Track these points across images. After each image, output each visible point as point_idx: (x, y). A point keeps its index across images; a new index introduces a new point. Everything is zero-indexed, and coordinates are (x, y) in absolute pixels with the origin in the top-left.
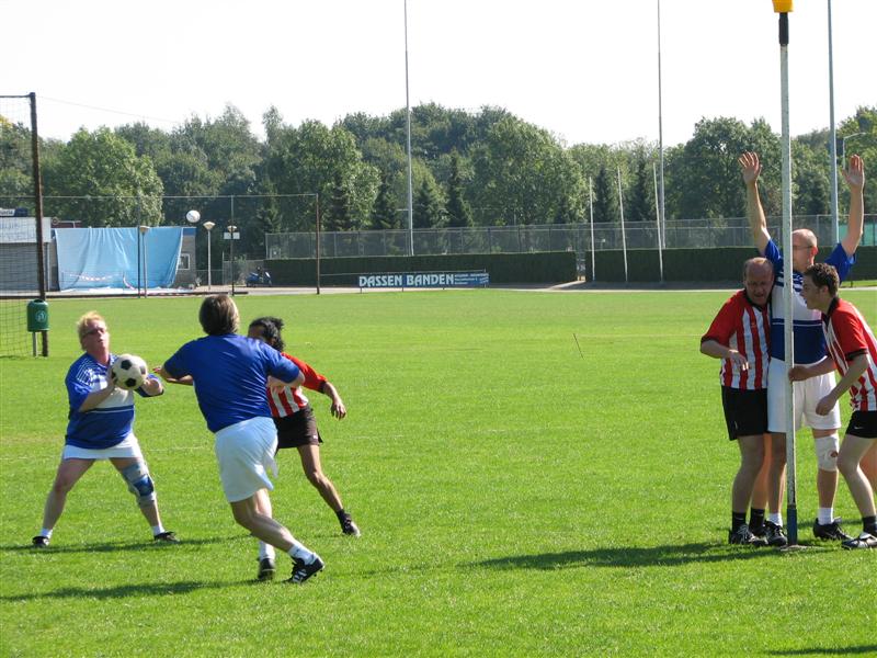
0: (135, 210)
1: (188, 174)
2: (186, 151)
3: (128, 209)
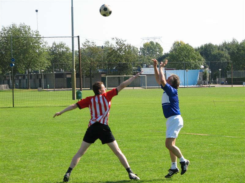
1: (222, 56)
2: (222, 50)
3: (194, 65)
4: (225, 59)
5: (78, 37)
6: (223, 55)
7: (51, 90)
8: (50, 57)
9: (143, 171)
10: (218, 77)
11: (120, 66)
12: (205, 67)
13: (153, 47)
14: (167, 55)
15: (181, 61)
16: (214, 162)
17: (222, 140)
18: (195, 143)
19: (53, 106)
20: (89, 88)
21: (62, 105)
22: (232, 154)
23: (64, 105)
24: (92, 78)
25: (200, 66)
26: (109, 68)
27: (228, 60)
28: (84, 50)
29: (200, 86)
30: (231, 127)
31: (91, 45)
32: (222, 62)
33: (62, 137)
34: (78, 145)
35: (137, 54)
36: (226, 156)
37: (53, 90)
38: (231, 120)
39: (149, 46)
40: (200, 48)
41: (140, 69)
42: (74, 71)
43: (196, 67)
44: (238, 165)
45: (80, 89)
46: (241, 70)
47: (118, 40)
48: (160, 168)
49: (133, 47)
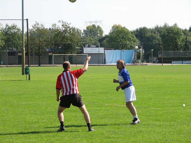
0: (131, 46)
1: (154, 38)
2: (155, 33)
3: (129, 46)
4: (157, 41)
5: (27, 20)
6: (156, 37)
7: (4, 66)
8: (4, 37)
9: (75, 137)
10: (151, 57)
11: (65, 46)
12: (139, 48)
13: (95, 29)
14: (106, 37)
15: (118, 42)
16: (137, 130)
17: (147, 112)
18: (123, 114)
19: (5, 80)
20: (38, 65)
21: (12, 80)
22: (154, 124)
23: (14, 80)
24: (41, 56)
25: (135, 47)
26: (56, 47)
27: (159, 42)
28: (33, 31)
29: (135, 64)
30: (156, 100)
31: (40, 27)
32: (154, 43)
33: (9, 108)
34: (21, 114)
35: (80, 36)
36: (149, 125)
37: (6, 66)
38: (157, 94)
39: (91, 29)
40: (136, 31)
41: (82, 48)
42: (24, 50)
43: (132, 48)
44: (158, 133)
45: (28, 65)
46: (171, 51)
47: (64, 22)
48: (91, 135)
49: (77, 29)
